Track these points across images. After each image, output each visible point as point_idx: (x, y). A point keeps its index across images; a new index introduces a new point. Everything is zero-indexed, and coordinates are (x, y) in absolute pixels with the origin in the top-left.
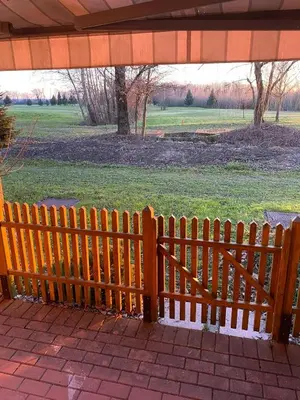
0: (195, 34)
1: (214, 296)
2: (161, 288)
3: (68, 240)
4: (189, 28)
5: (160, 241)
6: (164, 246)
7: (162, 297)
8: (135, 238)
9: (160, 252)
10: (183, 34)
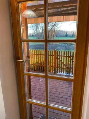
0: (64, 16)
1: (68, 67)
2: (57, 66)
3: (39, 57)
4: (63, 15)
5: (57, 56)
6: (58, 57)
7: (57, 68)
8: (52, 55)
9: (57, 58)
10: (62, 17)
